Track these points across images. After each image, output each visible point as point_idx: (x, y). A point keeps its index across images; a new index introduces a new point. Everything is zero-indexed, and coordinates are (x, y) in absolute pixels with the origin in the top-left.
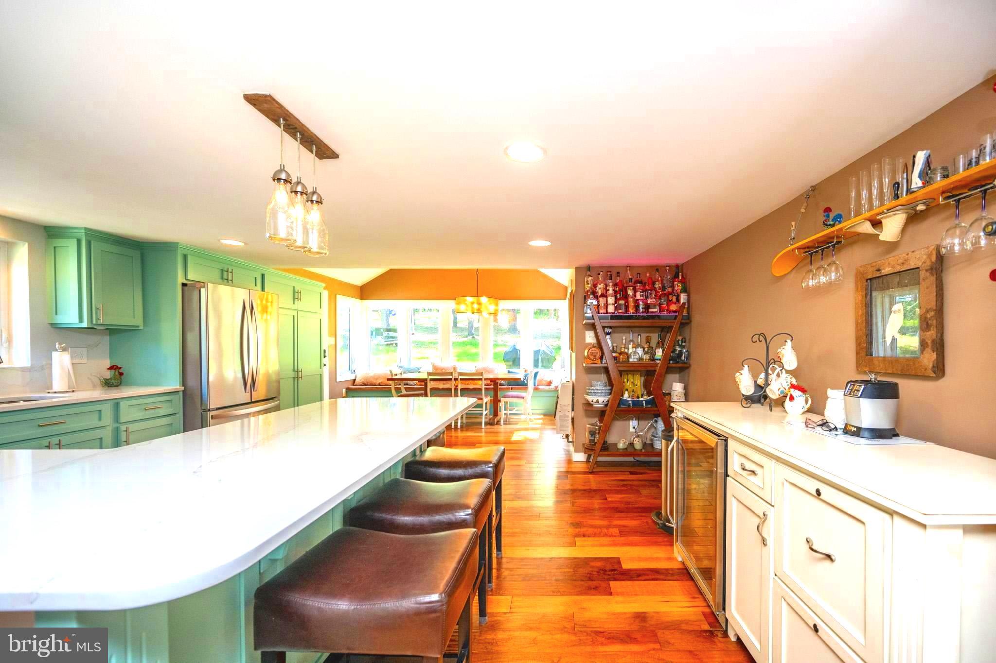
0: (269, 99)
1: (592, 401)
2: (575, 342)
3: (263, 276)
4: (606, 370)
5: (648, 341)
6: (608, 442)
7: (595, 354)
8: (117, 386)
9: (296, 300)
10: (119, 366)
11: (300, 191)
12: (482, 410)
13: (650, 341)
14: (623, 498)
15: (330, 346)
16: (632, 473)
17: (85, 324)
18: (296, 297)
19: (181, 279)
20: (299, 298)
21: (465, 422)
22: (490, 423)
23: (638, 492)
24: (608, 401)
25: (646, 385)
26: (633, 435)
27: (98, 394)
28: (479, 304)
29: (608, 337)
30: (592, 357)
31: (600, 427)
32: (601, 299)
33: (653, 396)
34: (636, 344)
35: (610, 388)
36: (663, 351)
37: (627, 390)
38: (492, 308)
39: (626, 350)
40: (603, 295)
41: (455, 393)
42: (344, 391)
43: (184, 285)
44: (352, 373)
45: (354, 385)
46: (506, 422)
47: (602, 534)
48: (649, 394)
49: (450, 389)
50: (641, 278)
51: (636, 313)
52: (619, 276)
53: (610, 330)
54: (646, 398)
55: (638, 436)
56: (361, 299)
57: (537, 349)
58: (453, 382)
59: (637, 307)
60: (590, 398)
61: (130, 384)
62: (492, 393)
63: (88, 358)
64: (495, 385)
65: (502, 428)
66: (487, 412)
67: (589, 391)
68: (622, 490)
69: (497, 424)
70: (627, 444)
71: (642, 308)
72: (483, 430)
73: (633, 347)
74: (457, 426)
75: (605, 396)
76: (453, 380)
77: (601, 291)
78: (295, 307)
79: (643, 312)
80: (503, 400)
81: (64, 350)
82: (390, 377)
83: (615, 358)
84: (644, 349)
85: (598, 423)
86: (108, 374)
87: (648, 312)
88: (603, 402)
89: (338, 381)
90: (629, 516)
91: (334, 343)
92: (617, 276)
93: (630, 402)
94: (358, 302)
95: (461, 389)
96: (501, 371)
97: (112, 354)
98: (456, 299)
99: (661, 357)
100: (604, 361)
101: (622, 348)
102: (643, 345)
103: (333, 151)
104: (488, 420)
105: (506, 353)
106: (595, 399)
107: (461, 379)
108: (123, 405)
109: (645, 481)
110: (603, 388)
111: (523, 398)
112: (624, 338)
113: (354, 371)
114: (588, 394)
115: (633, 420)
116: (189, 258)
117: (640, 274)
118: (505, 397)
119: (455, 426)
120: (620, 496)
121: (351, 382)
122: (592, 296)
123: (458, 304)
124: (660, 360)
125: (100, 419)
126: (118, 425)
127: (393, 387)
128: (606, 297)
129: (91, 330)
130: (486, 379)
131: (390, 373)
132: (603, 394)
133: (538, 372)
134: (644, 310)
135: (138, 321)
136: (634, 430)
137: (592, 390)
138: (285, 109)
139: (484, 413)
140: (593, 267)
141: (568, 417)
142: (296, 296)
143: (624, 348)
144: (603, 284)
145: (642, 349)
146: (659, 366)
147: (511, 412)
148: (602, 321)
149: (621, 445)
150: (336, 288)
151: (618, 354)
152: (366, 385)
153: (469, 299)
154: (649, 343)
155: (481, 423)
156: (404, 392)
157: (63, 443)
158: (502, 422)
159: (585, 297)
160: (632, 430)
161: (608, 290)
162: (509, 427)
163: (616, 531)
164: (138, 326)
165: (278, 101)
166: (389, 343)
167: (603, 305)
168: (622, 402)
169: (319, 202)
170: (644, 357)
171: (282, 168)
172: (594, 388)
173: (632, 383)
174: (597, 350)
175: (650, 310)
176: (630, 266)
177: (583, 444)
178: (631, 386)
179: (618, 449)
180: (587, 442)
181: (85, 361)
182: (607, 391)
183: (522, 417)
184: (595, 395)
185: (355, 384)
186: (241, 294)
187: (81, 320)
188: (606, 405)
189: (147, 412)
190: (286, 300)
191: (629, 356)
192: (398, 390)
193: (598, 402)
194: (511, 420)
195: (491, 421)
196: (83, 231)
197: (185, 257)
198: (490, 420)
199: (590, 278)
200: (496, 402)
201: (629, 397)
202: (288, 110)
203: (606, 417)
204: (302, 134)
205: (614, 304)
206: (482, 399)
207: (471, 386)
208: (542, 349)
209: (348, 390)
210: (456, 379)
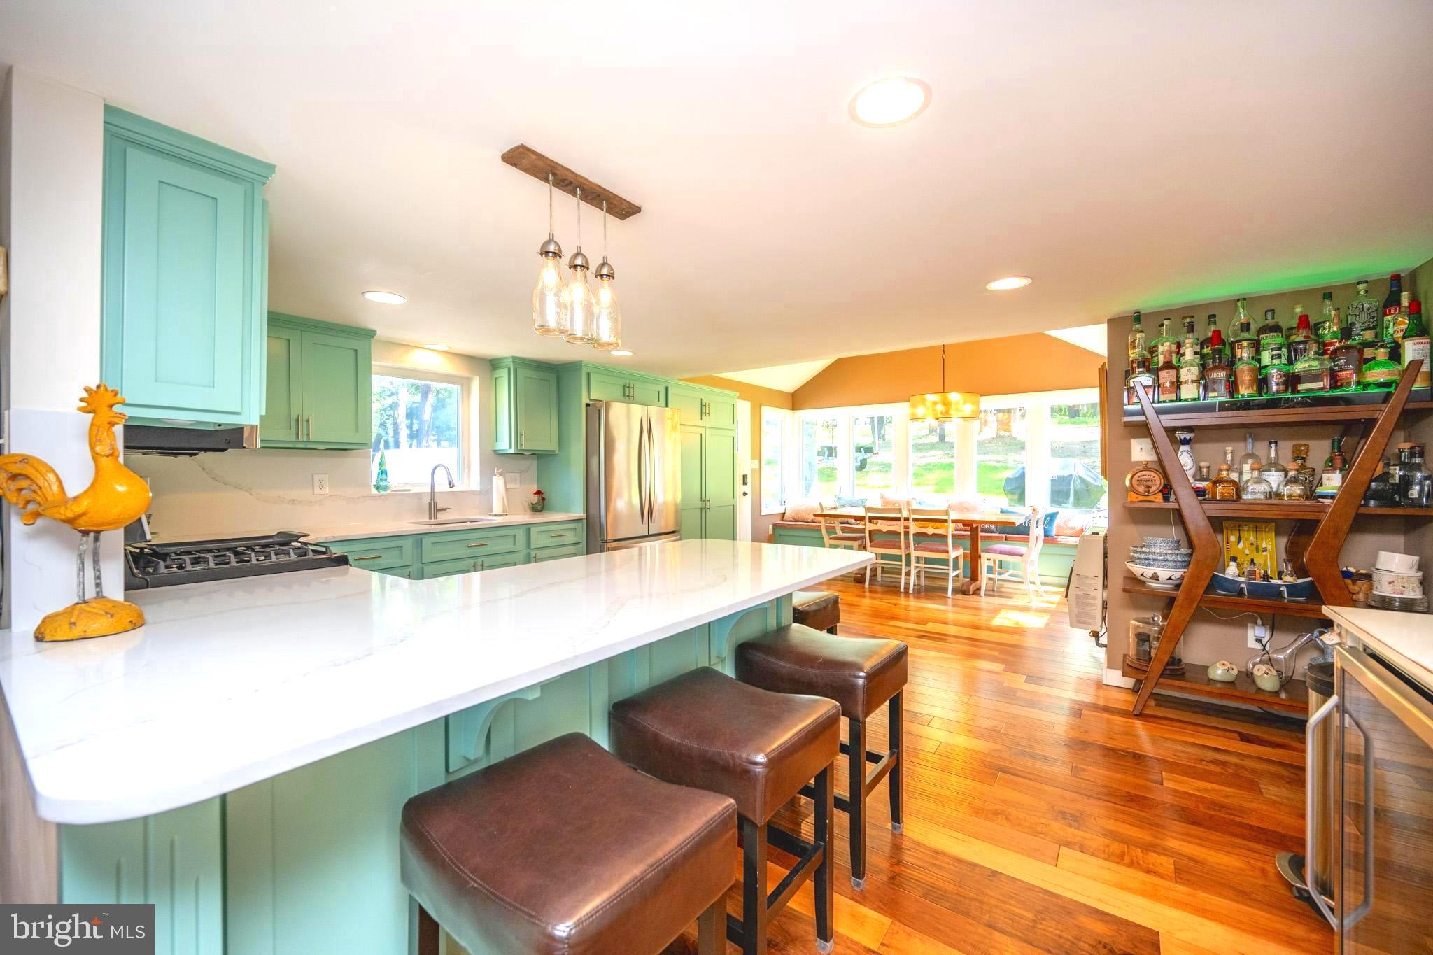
0: (521, 150)
1: (1142, 575)
2: (1112, 461)
3: (667, 389)
4: (1178, 517)
5: (1300, 456)
6: (1184, 661)
7: (1149, 484)
8: (540, 511)
9: (704, 415)
10: (542, 491)
11: (580, 264)
12: (948, 569)
13: (1307, 453)
14: (1207, 790)
15: (753, 470)
16: (1245, 738)
17: (512, 451)
18: (704, 411)
19: (585, 400)
20: (707, 412)
21: (923, 585)
22: (962, 591)
23: (1253, 787)
24: (1182, 578)
25: (1293, 554)
26: (1256, 656)
27: (527, 518)
28: (947, 404)
29: (1183, 448)
30: (1141, 489)
31: (1162, 628)
32: (1162, 374)
33: (1310, 579)
34: (1264, 462)
35: (1188, 551)
36: (1344, 478)
37: (1234, 559)
38: (968, 409)
39: (1234, 476)
40: (1168, 366)
41: (905, 539)
42: (771, 526)
43: (588, 405)
44: (782, 505)
45: (783, 521)
46: (991, 592)
47: (1127, 859)
48: (1300, 571)
49: (899, 534)
50: (1276, 320)
51: (1261, 395)
52: (1215, 323)
53: (1188, 436)
54: (1290, 580)
55: (1270, 662)
56: (793, 409)
57: (1058, 475)
58: (902, 523)
59: (1262, 382)
60: (1137, 569)
61: (550, 510)
62: (968, 543)
63: (521, 483)
64: (973, 533)
65: (985, 601)
66: (956, 573)
67: (1136, 555)
68: (1210, 772)
69: (974, 594)
70: (1235, 672)
71: (1277, 384)
72: (950, 601)
73: (1252, 469)
74: (908, 589)
75: (1176, 567)
76: (902, 519)
77: (1165, 357)
78: (701, 423)
79: (1278, 392)
80: (984, 556)
81: (501, 475)
82: (819, 513)
83: (1199, 492)
84: (1286, 472)
85: (1159, 619)
86: (535, 499)
87: (1295, 391)
88: (1170, 579)
89: (763, 514)
90: (1212, 837)
91: (757, 467)
92: (1209, 324)
93: (1243, 586)
94: (788, 413)
95: (917, 535)
96: (989, 508)
97: (539, 480)
98: (911, 398)
99: (1335, 491)
100: (1172, 498)
101: (1221, 470)
102: (1282, 462)
103: (630, 203)
104: (958, 585)
105: (1008, 480)
106: (1149, 571)
107: (915, 520)
108: (534, 530)
109: (1281, 764)
110: (1170, 552)
111: (1021, 556)
112: (1229, 449)
113: (784, 502)
114: (1132, 560)
115: (1256, 623)
116: (592, 376)
117: (1273, 311)
118: (987, 551)
119: (905, 588)
120: (1199, 784)
121: (780, 517)
122: (1141, 369)
123: (914, 406)
124: (1332, 497)
125: (515, 544)
126: (529, 551)
127: (823, 525)
128: (1177, 369)
129: (519, 455)
130: (954, 521)
131: (819, 506)
132: (1170, 564)
133: (1057, 513)
134: (1282, 387)
135: (553, 446)
136: (1259, 646)
137: (1141, 553)
138: (547, 158)
139: (952, 574)
140: (1147, 315)
141: (1094, 598)
142: (704, 409)
143: (1228, 470)
144: (1168, 343)
145: (1282, 473)
146: (1329, 511)
147: (1000, 577)
148: (1162, 417)
149: (1219, 672)
150: (759, 397)
151: (1211, 485)
152: (797, 521)
153: (930, 398)
154: (1304, 459)
155: (946, 590)
156: (840, 533)
157: (485, 565)
158: (983, 592)
159: (1127, 372)
160: (1252, 644)
161: (1183, 354)
162: (996, 601)
163: (1167, 864)
164: (554, 451)
165: (535, 150)
167: (1168, 385)
168: (1215, 583)
169: (610, 276)
170: (1286, 491)
171: (551, 237)
172: (1148, 550)
173: (1252, 544)
174: (1154, 474)
175: (1301, 387)
176: (1245, 299)
177: (1125, 656)
178: (1247, 552)
179: (1210, 680)
180: (1132, 652)
181: (518, 486)
182: (1179, 558)
183: (1021, 586)
184: (1149, 565)
185: (785, 518)
186: (637, 411)
187: (510, 447)
188: (1178, 586)
189: (554, 539)
190: (693, 415)
191: (1238, 489)
192: (831, 530)
193: (1155, 577)
194: (1003, 590)
195: (965, 588)
196: (511, 360)
197: (589, 375)
198: (963, 585)
199: (1138, 335)
200: (974, 558)
201: (1241, 574)
202: (552, 159)
203: (1175, 611)
204: (583, 190)
205: (1198, 382)
206: (947, 552)
207: (930, 531)
208: (1076, 473)
209: (775, 526)
210: (907, 519)
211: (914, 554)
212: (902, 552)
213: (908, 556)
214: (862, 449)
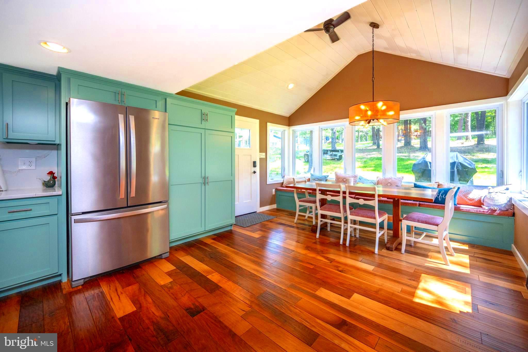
3: (165, 100)
9: (203, 121)
10: (54, 172)
12: (376, 231)
22: (387, 248)
41: (343, 206)
42: (274, 190)
43: (67, 104)
44: (281, 178)
45: (282, 187)
49: (339, 202)
56: (289, 126)
57: (453, 161)
58: (341, 195)
66: (382, 233)
69: (396, 249)
72: (377, 254)
74: (346, 244)
76: (341, 193)
89: (268, 183)
91: (264, 157)
95: (352, 204)
104: (383, 242)
105: (414, 165)
107: (350, 194)
113: (284, 176)
119: (343, 244)
121: (280, 185)
130: (379, 196)
133: (459, 188)
135: (51, 137)
139: (379, 234)
142: (203, 117)
155: (373, 246)
166: (334, 158)
185: (283, 186)
195: (389, 245)
198: (387, 243)
206: (375, 218)
207: (361, 202)
208: (458, 161)
209: (277, 190)
210: (344, 193)
211: (350, 217)
212: (341, 215)
213: (346, 218)
214: (340, 151)
